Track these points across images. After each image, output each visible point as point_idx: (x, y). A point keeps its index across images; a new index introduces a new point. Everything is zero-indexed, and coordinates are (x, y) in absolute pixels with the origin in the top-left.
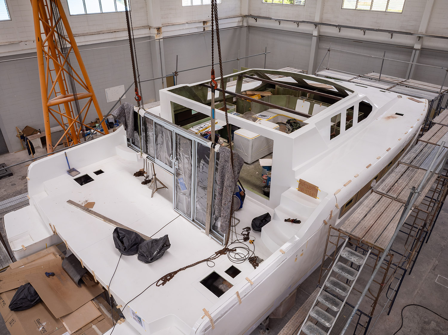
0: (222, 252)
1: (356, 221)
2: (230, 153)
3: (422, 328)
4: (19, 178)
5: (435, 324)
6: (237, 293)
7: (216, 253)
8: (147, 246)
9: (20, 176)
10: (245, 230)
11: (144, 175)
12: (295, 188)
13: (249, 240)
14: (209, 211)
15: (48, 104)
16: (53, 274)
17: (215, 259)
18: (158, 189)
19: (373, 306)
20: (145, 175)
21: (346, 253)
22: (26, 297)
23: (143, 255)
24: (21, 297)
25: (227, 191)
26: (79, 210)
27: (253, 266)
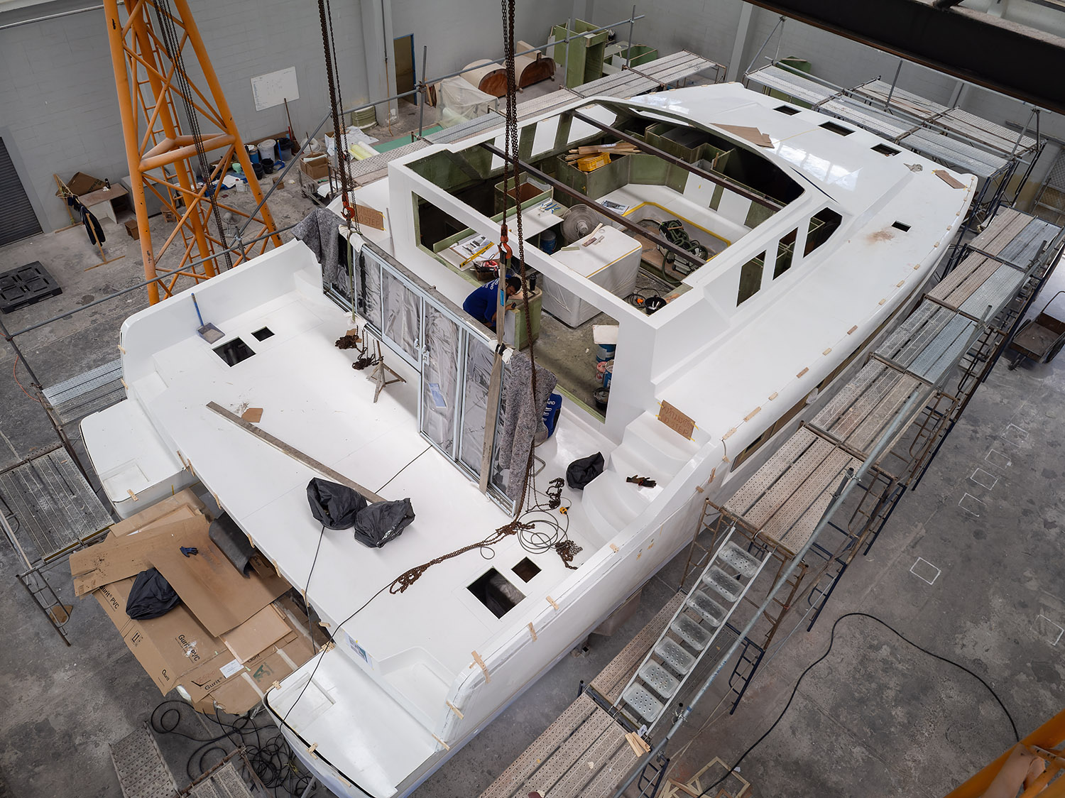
0: (508, 530)
1: (757, 492)
2: (531, 371)
3: (864, 656)
4: (76, 299)
5: (889, 650)
6: (531, 625)
7: (497, 530)
8: (371, 518)
9: (78, 294)
10: (554, 484)
11: (356, 347)
12: (652, 415)
13: (560, 506)
14: (487, 455)
15: (142, 166)
16: (195, 551)
17: (495, 543)
18: (386, 383)
19: (768, 635)
20: (359, 345)
21: (729, 553)
22: (155, 596)
23: (365, 534)
24: (145, 594)
25: (523, 435)
26: (232, 425)
27: (563, 560)
